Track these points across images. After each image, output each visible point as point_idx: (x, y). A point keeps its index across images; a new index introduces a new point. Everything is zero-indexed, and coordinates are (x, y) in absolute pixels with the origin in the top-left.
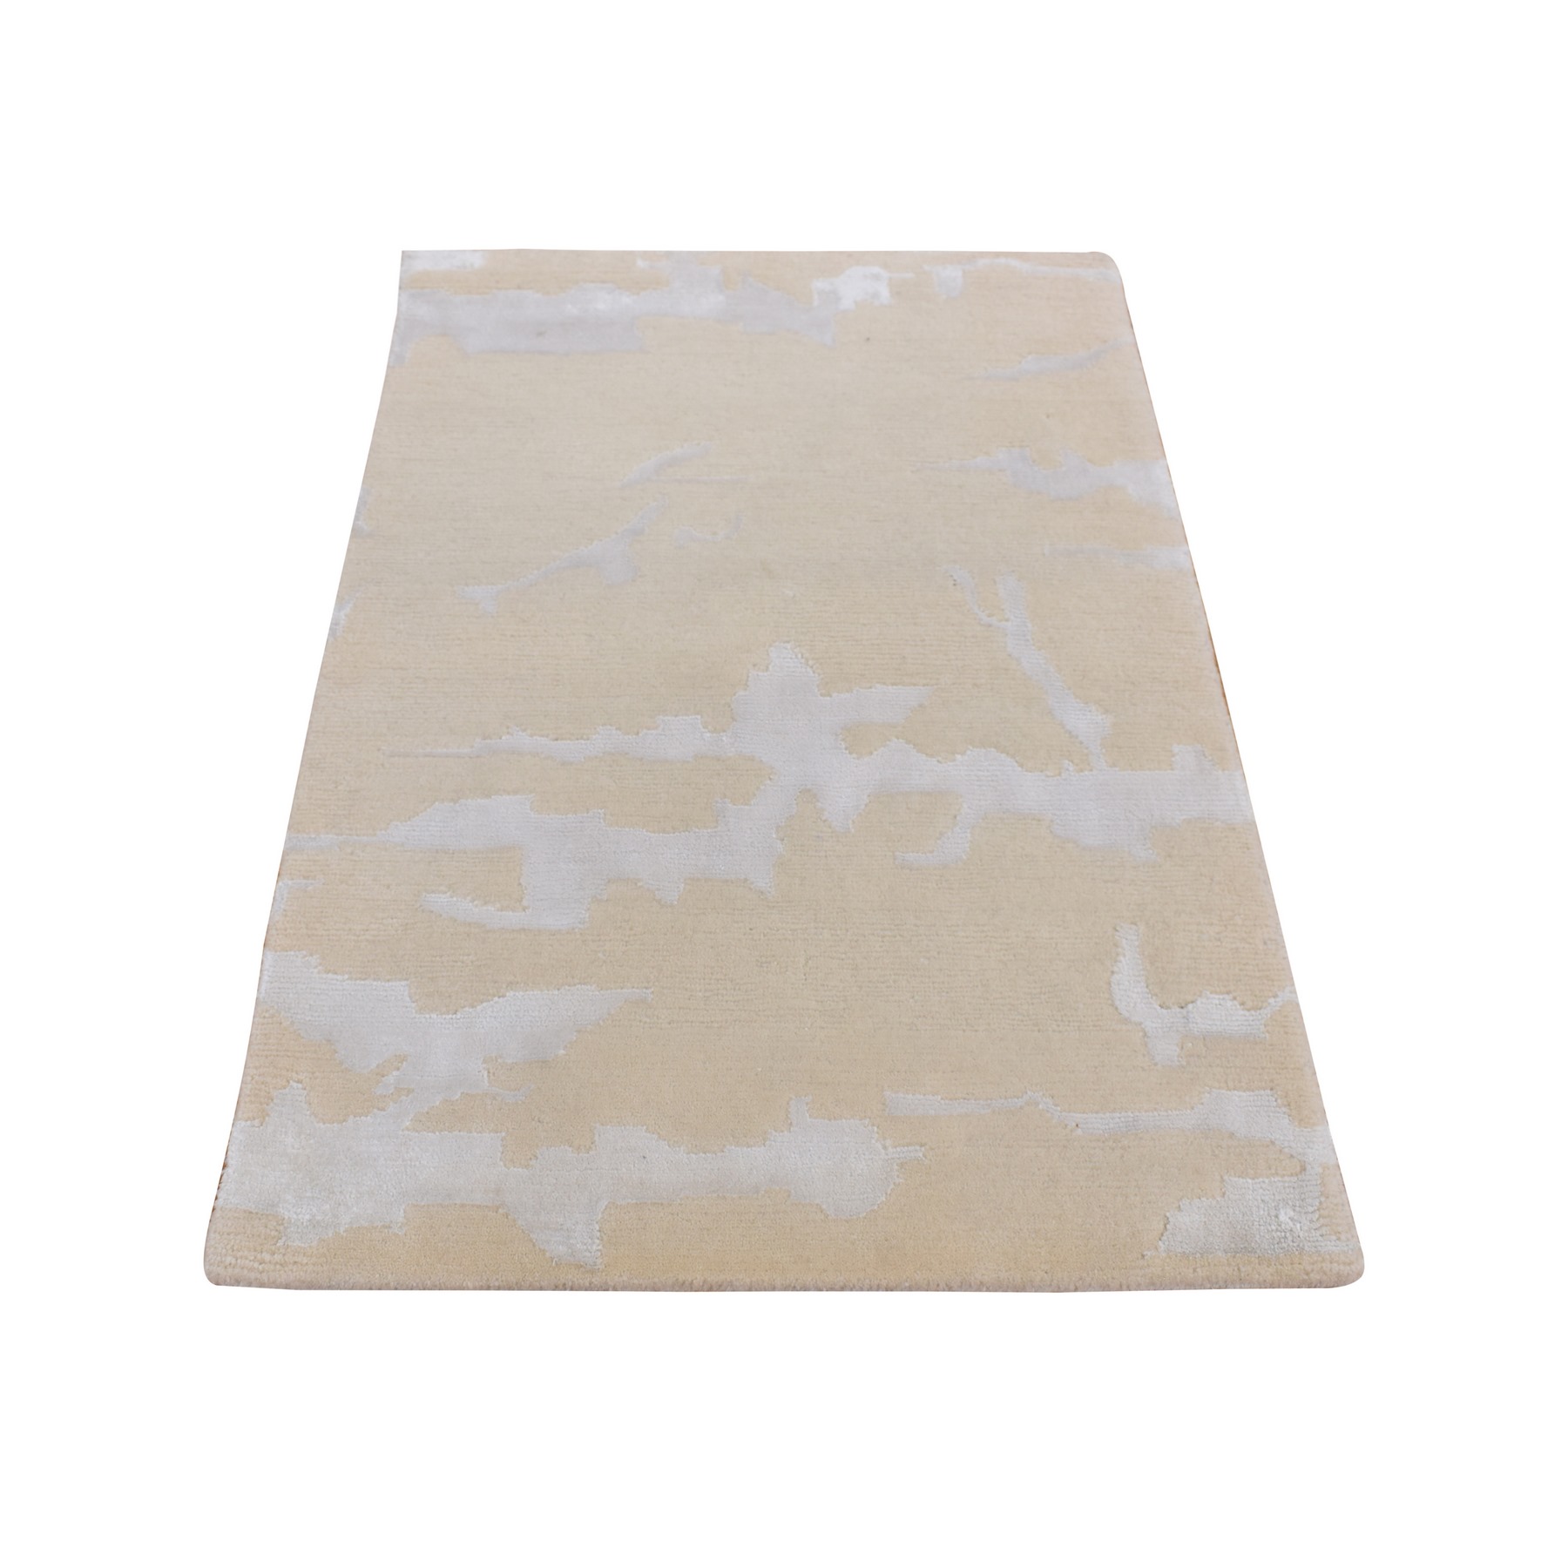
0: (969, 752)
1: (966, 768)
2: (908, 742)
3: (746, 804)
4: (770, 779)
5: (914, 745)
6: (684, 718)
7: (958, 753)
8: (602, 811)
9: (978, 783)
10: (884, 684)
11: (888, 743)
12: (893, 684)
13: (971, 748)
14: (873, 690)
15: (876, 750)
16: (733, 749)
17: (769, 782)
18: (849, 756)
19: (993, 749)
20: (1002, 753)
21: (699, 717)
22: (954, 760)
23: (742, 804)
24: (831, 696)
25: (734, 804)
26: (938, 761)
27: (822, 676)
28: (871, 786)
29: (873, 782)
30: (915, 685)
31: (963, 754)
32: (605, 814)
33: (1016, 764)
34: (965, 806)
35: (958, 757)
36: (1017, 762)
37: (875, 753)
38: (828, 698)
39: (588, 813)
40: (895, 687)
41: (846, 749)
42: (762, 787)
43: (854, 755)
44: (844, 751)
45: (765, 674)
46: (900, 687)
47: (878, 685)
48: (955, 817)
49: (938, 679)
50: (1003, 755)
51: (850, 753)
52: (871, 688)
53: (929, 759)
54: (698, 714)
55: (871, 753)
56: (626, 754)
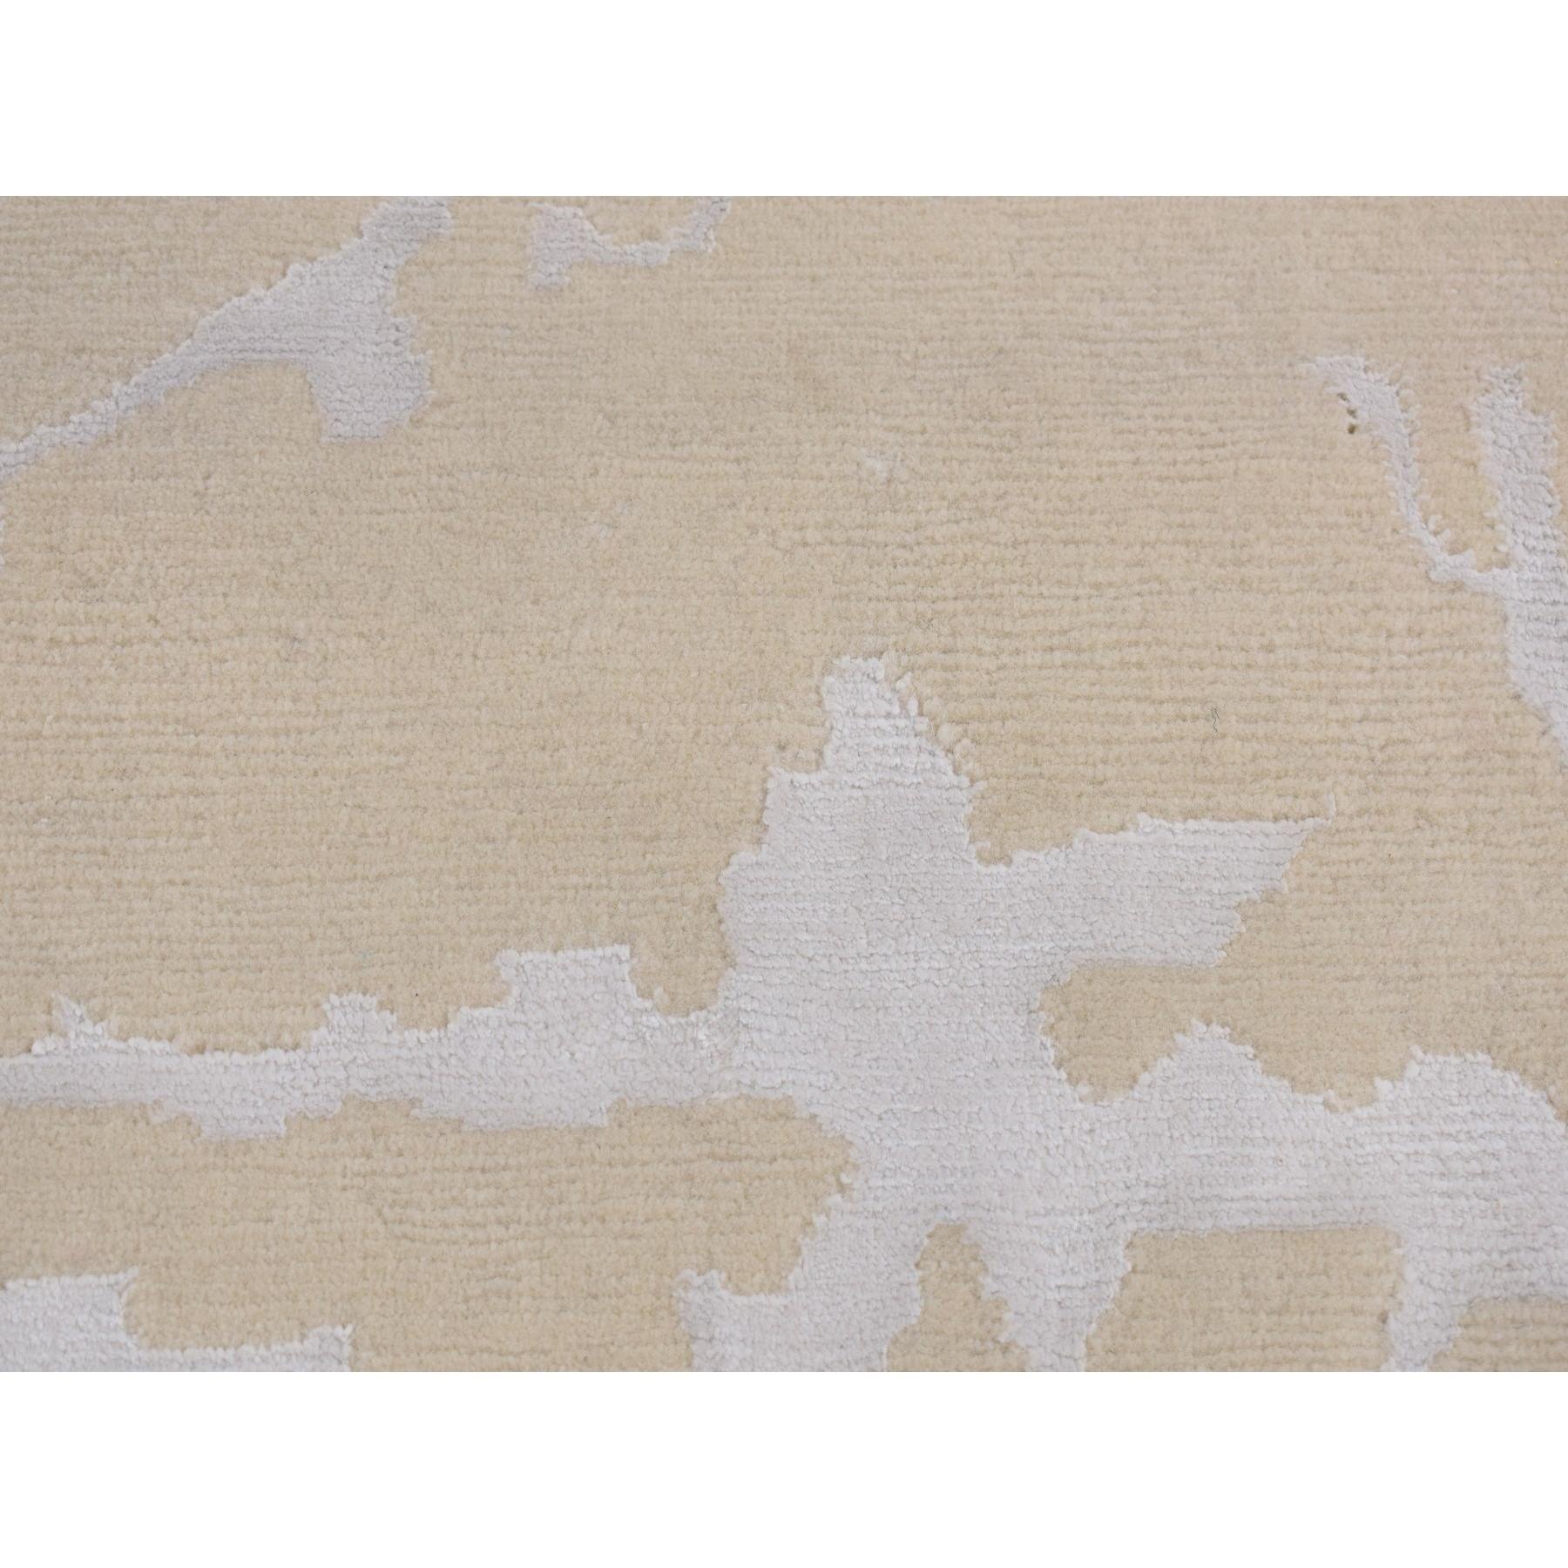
0: (1413, 1070)
1: (1407, 1128)
2: (1238, 1036)
3: (775, 1289)
4: (842, 1188)
5: (1256, 1046)
6: (583, 954)
7: (1383, 1075)
8: (344, 1333)
9: (1443, 1185)
10: (1164, 813)
11: (1179, 1037)
12: (1189, 815)
13: (1419, 1054)
14: (1130, 836)
15: (1145, 1067)
16: (728, 1076)
17: (838, 1198)
18: (1067, 1088)
19: (1482, 1057)
20: (1506, 1069)
21: (624, 951)
22: (1372, 1100)
23: (761, 1288)
24: (1009, 862)
25: (739, 1291)
26: (1326, 1104)
27: (981, 785)
28: (1136, 1209)
29: (1142, 1194)
30: (1250, 816)
31: (1396, 1074)
32: (354, 1345)
33: (1549, 1112)
34: (1411, 1275)
35: (1383, 1086)
36: (1551, 1101)
37: (1145, 1078)
38: (1002, 869)
39: (303, 1337)
40: (1192, 824)
41: (1059, 1065)
42: (819, 1220)
43: (1084, 1089)
44: (1054, 1072)
45: (815, 778)
46: (1207, 823)
47: (1143, 818)
48: (1384, 1319)
49: (1315, 795)
50: (1512, 1077)
51: (1073, 1081)
52: (1122, 828)
53: (1301, 1097)
54: (622, 942)
55: (1135, 1080)
56: (413, 1103)
